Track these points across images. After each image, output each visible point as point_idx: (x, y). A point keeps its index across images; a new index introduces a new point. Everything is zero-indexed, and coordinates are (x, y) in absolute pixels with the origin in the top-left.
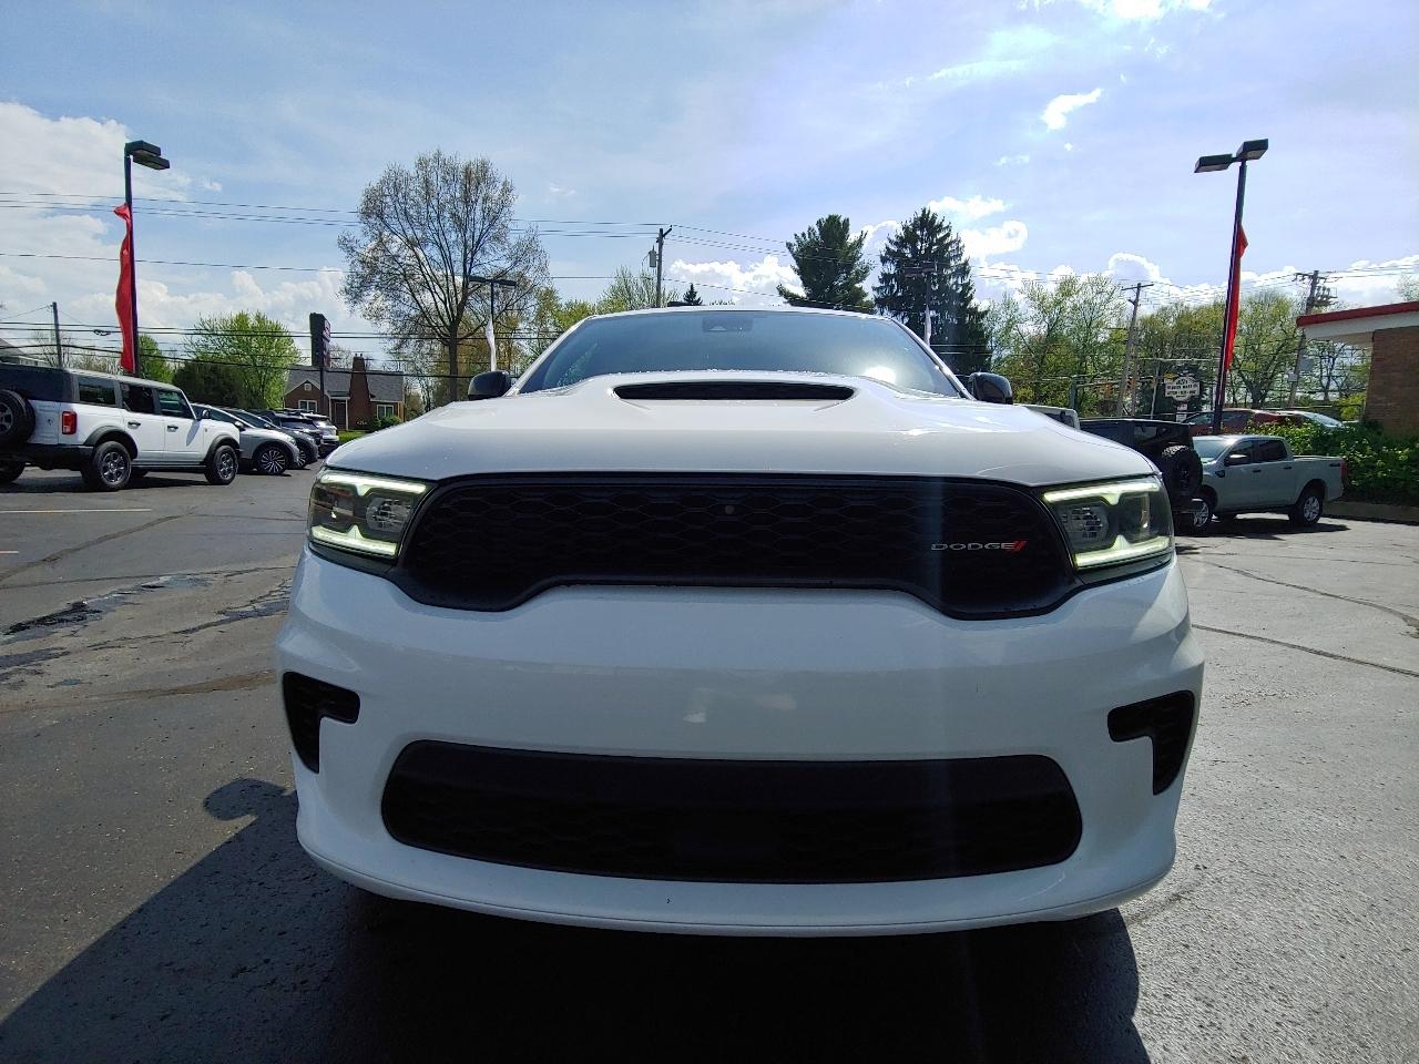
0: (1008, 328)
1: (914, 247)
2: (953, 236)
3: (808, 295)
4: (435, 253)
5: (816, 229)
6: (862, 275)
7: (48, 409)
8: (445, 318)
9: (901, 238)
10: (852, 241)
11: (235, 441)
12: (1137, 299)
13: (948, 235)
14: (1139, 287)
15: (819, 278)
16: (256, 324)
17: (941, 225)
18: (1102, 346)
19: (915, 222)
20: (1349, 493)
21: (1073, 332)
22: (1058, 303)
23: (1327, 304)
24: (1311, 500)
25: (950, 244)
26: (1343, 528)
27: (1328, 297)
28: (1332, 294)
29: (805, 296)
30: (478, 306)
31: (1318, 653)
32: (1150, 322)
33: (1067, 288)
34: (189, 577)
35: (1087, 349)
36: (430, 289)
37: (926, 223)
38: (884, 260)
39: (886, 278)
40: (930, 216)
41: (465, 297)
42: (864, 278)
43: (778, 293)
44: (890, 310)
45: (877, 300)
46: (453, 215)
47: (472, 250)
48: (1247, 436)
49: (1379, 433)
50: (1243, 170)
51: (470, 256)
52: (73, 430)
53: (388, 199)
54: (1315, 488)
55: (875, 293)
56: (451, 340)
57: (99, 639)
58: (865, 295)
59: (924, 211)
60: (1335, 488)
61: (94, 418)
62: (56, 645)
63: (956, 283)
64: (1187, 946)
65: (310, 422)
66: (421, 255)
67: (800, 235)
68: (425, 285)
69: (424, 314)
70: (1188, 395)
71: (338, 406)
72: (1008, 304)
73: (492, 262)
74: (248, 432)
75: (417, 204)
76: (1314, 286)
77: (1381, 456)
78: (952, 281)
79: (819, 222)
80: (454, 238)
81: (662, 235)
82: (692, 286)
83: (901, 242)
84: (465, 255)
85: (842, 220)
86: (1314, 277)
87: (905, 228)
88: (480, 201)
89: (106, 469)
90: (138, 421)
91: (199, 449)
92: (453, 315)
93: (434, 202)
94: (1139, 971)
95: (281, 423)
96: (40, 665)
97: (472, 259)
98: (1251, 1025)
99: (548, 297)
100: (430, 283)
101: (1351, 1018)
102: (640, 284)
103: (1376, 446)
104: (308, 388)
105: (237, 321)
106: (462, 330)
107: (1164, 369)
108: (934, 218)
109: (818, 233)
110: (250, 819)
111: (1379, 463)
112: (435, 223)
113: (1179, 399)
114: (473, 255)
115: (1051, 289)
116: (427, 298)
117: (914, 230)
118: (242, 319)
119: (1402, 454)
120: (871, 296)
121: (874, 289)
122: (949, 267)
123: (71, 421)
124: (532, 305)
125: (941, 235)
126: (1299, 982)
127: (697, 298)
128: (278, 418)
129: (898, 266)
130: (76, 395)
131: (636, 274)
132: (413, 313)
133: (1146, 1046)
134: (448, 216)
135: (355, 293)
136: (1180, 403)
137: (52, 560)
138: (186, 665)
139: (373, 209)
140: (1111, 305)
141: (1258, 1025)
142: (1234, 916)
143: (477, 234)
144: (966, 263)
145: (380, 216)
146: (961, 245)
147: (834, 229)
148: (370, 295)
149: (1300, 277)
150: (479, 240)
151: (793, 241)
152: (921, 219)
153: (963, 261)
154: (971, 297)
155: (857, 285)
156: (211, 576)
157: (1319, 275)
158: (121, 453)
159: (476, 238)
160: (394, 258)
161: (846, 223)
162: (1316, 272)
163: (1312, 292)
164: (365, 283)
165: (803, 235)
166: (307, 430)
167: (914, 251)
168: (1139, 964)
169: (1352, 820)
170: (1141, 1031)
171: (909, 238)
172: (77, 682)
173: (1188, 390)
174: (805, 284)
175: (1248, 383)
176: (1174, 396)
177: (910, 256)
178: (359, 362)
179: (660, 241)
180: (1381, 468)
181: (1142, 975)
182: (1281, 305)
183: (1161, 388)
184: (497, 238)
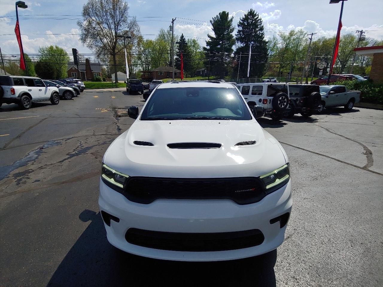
0: (274, 46)
1: (248, 21)
2: (259, 18)
3: (216, 37)
4: (106, 26)
5: (219, 16)
6: (232, 30)
7: (6, 88)
8: (111, 47)
9: (244, 18)
10: (229, 20)
11: (57, 92)
12: (312, 38)
13: (258, 17)
14: (312, 34)
15: (219, 32)
16: (56, 49)
17: (256, 14)
18: (301, 52)
19: (248, 14)
20: (362, 100)
21: (292, 47)
22: (289, 38)
23: (364, 40)
24: (351, 103)
25: (258, 20)
26: (358, 111)
27: (365, 38)
28: (366, 37)
29: (215, 37)
30: (120, 43)
31: (338, 161)
32: (315, 43)
33: (291, 34)
34: (56, 141)
35: (296, 53)
36: (106, 38)
37: (252, 14)
38: (239, 26)
39: (239, 31)
40: (253, 11)
41: (116, 40)
42: (233, 31)
43: (207, 36)
44: (240, 42)
45: (236, 39)
46: (110, 14)
47: (117, 25)
48: (335, 86)
49: (372, 83)
50: (343, 4)
51: (116, 27)
52: (14, 94)
53: (90, 9)
54: (352, 100)
55: (236, 36)
56: (113, 54)
57: (40, 165)
58: (233, 37)
59: (251, 10)
60: (358, 99)
61: (19, 89)
62: (30, 169)
63: (260, 33)
64: (288, 250)
65: (76, 82)
66: (102, 27)
67: (214, 18)
68: (104, 36)
69: (105, 46)
70: (323, 67)
71: (83, 74)
72: (274, 39)
73: (123, 28)
74: (60, 88)
75: (99, 10)
76: (361, 34)
77: (371, 90)
78: (258, 32)
79: (220, 14)
80: (111, 21)
81: (173, 21)
82: (182, 34)
83: (244, 20)
84: (115, 27)
85: (226, 13)
86: (362, 32)
87: (245, 15)
88: (118, 9)
89: (25, 103)
90: (31, 89)
91: (48, 95)
92: (113, 45)
93: (104, 10)
94: (277, 256)
95: (68, 84)
96: (28, 175)
97: (117, 28)
98: (297, 269)
99: (140, 39)
100: (106, 36)
101: (318, 268)
102: (167, 34)
103: (370, 87)
104: (73, 69)
105: (50, 48)
106: (116, 51)
107: (318, 59)
108: (254, 12)
109: (219, 17)
110: (90, 221)
111: (371, 92)
112: (106, 17)
113: (320, 68)
114: (117, 27)
115: (287, 34)
116: (105, 41)
117: (248, 16)
118: (51, 48)
119: (377, 90)
120: (235, 37)
121: (236, 35)
122: (258, 28)
123: (13, 91)
124: (136, 41)
125: (256, 17)
126: (309, 259)
127: (184, 38)
128: (67, 81)
129: (243, 28)
130: (13, 83)
131: (166, 31)
132: (101, 45)
133: (275, 274)
134: (109, 14)
135: (84, 40)
136: (321, 69)
137: (19, 137)
138: (64, 174)
139: (86, 12)
140: (304, 39)
141: (298, 269)
142: (299, 242)
143: (118, 19)
144: (263, 26)
145: (89, 15)
146: (261, 21)
147: (224, 16)
148: (88, 40)
149: (357, 32)
150: (119, 22)
151: (212, 20)
152: (250, 12)
153: (262, 26)
154: (264, 37)
155: (231, 34)
156: (61, 141)
157: (363, 31)
158: (28, 99)
159: (118, 21)
160: (94, 28)
161: (228, 13)
162: (362, 30)
163: (361, 36)
164: (86, 35)
165: (215, 18)
166: (76, 85)
167: (248, 23)
168: (277, 255)
169: (331, 216)
170: (275, 270)
171: (246, 18)
172: (39, 181)
173: (323, 65)
174: (216, 34)
175: (341, 62)
176: (319, 67)
177: (246, 24)
178: (87, 60)
179: (173, 22)
180: (371, 94)
181: (278, 257)
182: (352, 38)
183: (316, 64)
184: (124, 21)
